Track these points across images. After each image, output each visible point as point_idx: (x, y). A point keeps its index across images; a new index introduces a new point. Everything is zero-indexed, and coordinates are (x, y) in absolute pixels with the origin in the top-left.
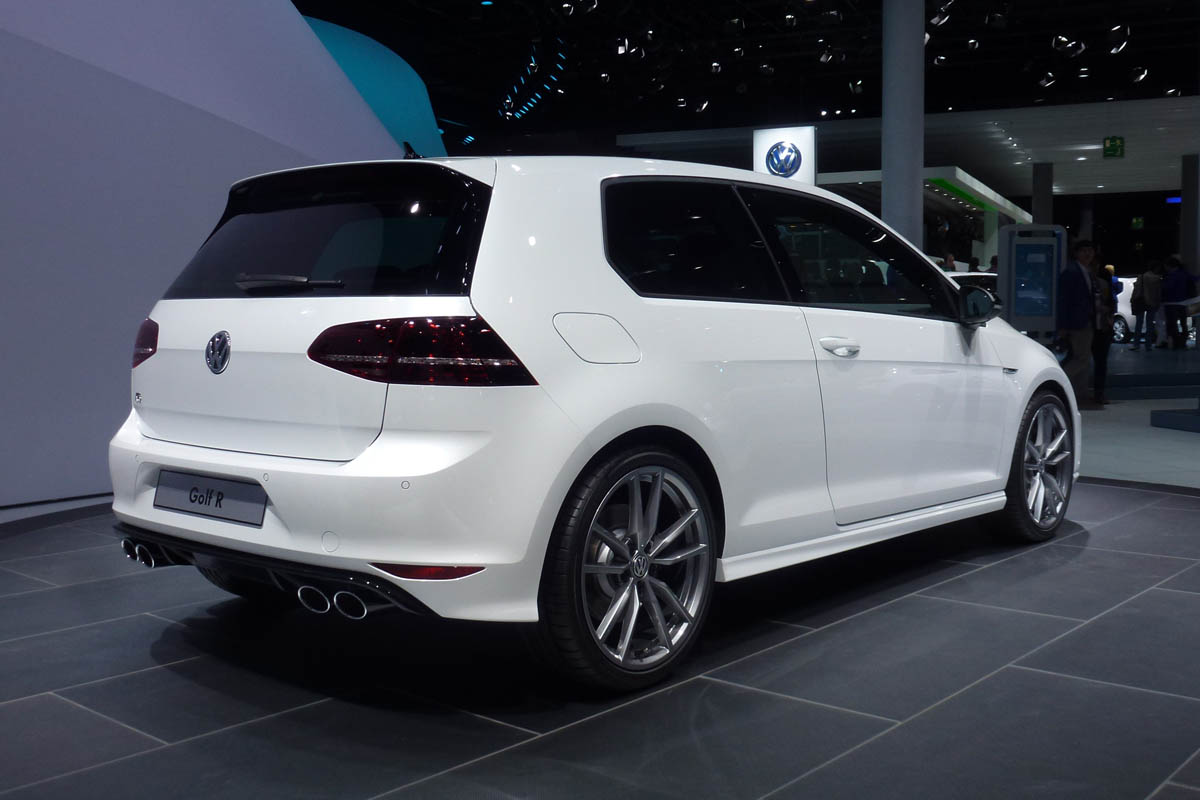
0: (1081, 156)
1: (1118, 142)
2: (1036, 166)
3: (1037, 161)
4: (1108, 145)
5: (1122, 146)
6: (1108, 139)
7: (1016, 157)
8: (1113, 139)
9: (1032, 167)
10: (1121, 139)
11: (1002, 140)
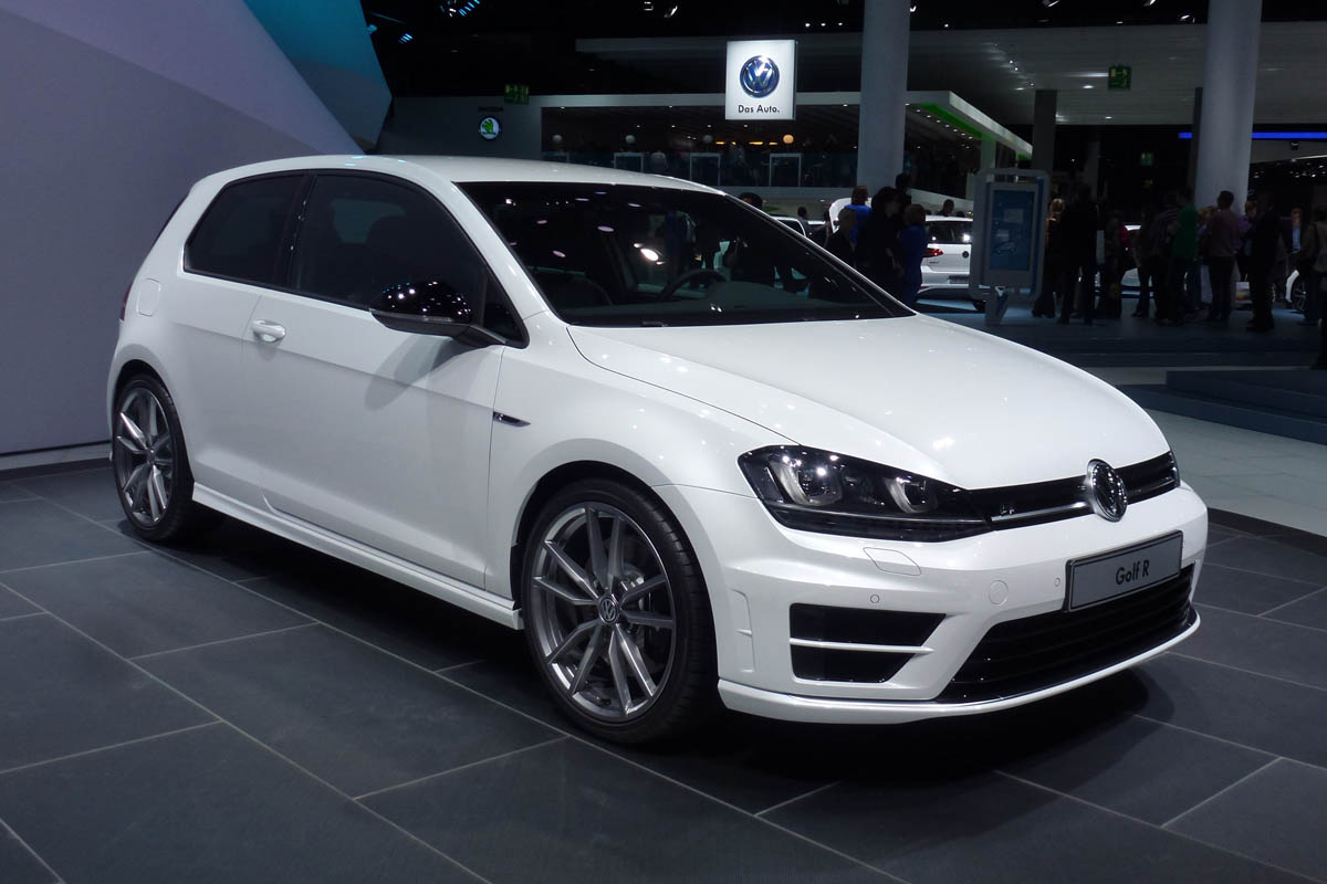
0: (1088, 84)
1: (1125, 72)
2: (1039, 93)
3: (1040, 87)
4: (1114, 74)
5: (1129, 76)
6: (1114, 68)
7: (1018, 82)
8: (1119, 69)
9: (1034, 94)
10: (1129, 69)
11: (1001, 63)
